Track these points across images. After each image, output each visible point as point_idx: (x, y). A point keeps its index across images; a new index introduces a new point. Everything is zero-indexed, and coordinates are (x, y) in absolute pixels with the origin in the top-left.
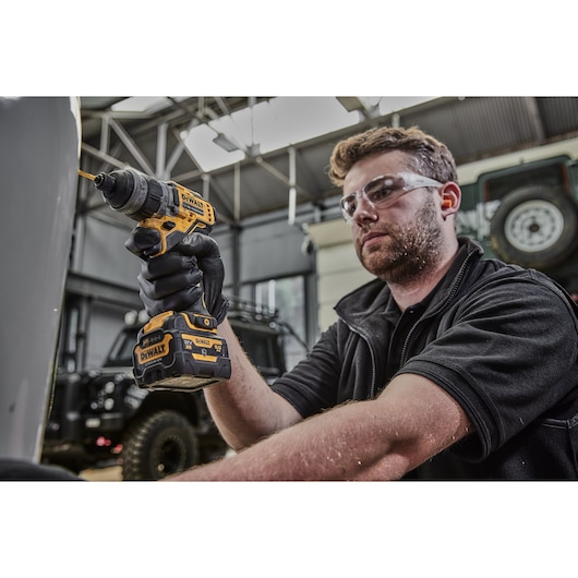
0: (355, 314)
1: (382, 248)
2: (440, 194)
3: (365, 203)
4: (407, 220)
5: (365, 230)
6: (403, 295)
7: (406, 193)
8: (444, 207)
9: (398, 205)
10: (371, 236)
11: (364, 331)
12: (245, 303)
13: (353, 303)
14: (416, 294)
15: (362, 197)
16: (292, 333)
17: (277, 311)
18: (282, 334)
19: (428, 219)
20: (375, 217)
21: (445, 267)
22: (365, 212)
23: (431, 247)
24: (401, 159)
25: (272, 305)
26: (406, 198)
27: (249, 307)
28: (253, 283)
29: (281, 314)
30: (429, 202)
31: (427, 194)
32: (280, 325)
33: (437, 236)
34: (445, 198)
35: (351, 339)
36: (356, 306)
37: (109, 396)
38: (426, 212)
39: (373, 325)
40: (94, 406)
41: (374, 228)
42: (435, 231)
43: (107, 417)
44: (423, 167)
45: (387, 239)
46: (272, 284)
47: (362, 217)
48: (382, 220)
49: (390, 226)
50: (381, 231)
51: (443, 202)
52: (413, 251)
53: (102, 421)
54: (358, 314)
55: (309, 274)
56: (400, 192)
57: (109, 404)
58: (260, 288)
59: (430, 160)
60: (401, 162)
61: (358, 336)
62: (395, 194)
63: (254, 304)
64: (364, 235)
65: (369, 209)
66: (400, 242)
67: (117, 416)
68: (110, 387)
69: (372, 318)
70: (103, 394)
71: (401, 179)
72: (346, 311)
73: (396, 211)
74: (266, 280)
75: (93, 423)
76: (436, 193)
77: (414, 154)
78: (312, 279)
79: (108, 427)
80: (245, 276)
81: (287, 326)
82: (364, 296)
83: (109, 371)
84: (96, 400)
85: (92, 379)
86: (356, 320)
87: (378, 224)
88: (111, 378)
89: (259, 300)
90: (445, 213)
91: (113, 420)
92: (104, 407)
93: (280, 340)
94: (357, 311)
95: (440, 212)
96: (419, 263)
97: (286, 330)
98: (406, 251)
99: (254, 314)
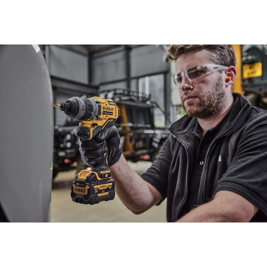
0: (179, 132)
1: (194, 104)
2: (226, 73)
3: (186, 79)
4: (207, 90)
5: (186, 94)
6: (204, 123)
7: (208, 75)
8: (227, 81)
9: (203, 82)
10: (189, 98)
11: (183, 142)
12: (133, 92)
13: (178, 127)
14: (211, 123)
15: (185, 76)
16: (158, 106)
17: (150, 95)
18: (153, 107)
19: (218, 89)
20: (192, 87)
21: (225, 113)
22: (187, 85)
23: (219, 103)
24: (206, 56)
25: (147, 92)
26: (208, 78)
27: (135, 94)
28: (138, 78)
29: (152, 97)
30: (220, 79)
31: (219, 74)
32: (152, 102)
33: (223, 96)
34: (228, 75)
35: (177, 145)
36: (179, 128)
37: (68, 141)
38: (218, 85)
39: (187, 138)
40: (62, 146)
41: (191, 93)
42: (221, 94)
43: (68, 151)
44: (218, 59)
45: (197, 100)
46: (147, 79)
47: (185, 88)
48: (195, 89)
49: (199, 93)
50: (194, 95)
51: (227, 77)
52: (210, 106)
53: (66, 153)
54: (180, 132)
55: (166, 73)
56: (205, 75)
57: (69, 145)
58: (141, 81)
59: (221, 55)
60: (206, 58)
61: (180, 144)
62: (203, 75)
63: (138, 92)
64: (185, 96)
65: (189, 83)
66: (204, 102)
67: (73, 151)
68: (68, 137)
69: (187, 134)
70: (65, 140)
71: (206, 67)
72: (175, 131)
73: (202, 85)
74: (144, 76)
75: (62, 154)
76: (224, 72)
77: (213, 52)
78: (168, 76)
79: (69, 156)
80: (133, 74)
81: (155, 103)
82: (183, 122)
83: (67, 129)
84: (62, 143)
85: (60, 133)
86: (179, 136)
87: (193, 92)
88: (69, 133)
89: (140, 90)
90: (227, 84)
91: (71, 153)
92: (66, 147)
93: (151, 110)
94: (180, 130)
95: (224, 83)
96: (213, 111)
97: (154, 105)
98: (207, 106)
99: (138, 97)
